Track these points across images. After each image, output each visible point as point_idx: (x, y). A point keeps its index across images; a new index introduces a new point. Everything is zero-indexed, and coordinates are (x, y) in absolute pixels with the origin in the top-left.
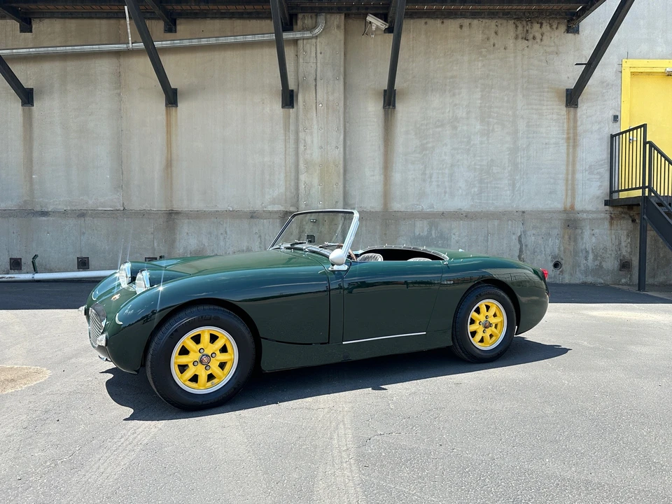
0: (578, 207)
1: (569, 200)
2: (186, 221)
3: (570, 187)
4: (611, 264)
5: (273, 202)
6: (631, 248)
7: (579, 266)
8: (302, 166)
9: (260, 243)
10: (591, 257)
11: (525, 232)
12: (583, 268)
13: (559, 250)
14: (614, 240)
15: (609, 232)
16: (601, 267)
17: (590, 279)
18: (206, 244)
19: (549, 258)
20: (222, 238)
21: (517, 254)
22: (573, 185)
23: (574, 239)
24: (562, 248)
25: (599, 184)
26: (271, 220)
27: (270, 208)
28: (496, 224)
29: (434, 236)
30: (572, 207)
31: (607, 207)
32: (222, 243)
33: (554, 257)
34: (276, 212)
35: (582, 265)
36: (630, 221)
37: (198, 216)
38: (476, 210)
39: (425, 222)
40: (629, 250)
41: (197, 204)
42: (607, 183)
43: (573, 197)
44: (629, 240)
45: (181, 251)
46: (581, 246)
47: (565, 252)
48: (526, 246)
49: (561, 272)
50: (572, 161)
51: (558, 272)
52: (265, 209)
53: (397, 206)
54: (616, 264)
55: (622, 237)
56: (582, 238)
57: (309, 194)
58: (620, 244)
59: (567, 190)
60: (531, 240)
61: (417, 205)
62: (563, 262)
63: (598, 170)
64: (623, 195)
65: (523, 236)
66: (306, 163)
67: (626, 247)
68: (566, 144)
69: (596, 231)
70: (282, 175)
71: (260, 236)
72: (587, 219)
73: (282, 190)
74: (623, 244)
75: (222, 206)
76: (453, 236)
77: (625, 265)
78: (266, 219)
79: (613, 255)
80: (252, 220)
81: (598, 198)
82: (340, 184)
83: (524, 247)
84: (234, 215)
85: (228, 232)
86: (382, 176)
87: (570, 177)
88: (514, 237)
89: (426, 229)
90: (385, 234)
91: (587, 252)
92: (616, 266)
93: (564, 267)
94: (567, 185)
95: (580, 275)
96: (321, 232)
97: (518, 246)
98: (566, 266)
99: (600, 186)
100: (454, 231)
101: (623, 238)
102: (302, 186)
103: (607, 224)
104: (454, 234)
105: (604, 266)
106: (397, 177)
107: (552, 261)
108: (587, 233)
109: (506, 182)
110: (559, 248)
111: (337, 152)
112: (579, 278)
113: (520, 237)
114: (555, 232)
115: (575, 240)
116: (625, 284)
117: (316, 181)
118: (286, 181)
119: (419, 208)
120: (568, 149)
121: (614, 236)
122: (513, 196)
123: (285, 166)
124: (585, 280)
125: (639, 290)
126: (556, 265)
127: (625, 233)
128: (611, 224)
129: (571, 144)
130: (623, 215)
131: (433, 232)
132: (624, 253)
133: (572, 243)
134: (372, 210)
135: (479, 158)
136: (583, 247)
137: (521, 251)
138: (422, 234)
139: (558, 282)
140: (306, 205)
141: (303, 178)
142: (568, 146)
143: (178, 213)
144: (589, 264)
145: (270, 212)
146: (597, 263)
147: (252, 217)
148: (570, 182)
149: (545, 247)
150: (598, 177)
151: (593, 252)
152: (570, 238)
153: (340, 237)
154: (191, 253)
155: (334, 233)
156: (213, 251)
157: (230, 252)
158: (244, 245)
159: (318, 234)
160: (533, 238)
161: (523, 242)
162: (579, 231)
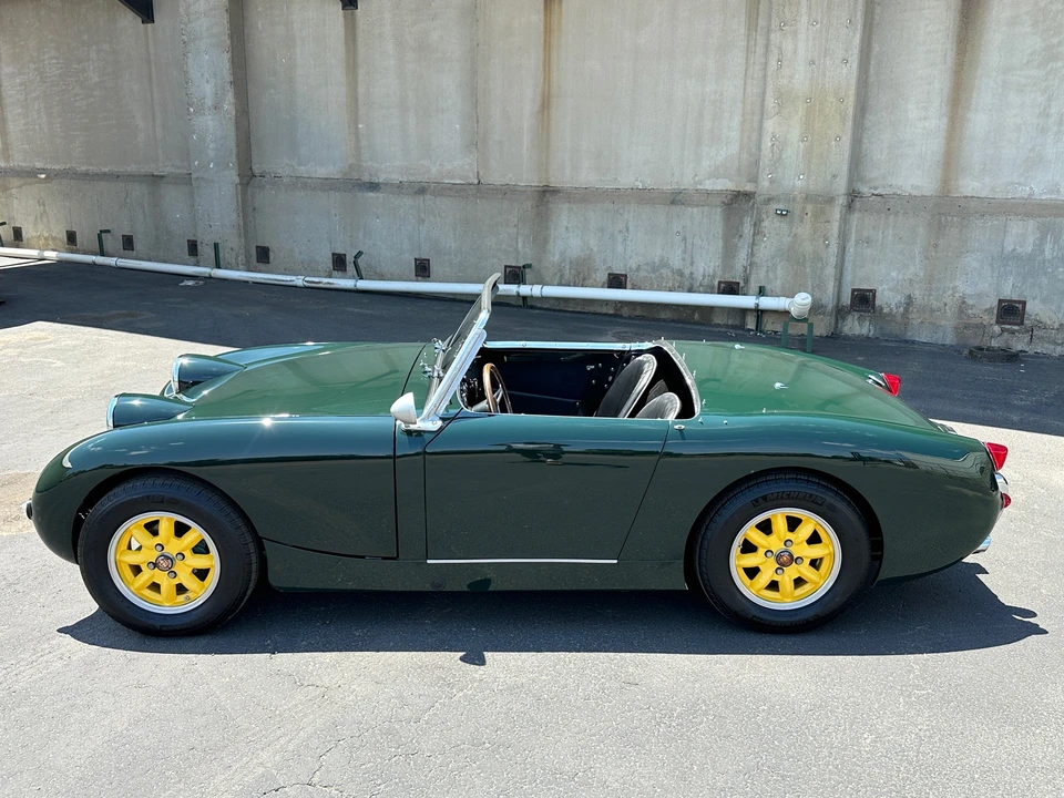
2: (567, 205)
5: (714, 175)
8: (770, 102)
9: (685, 252)
18: (595, 249)
20: (620, 239)
26: (706, 209)
27: (709, 185)
29: (1048, 254)
32: (620, 249)
34: (719, 193)
37: (586, 196)
39: (1032, 224)
41: (587, 177)
45: (557, 258)
52: (699, 187)
53: (971, 185)
57: (780, 158)
61: (1020, 184)
66: (780, 95)
70: (737, 119)
71: (684, 239)
73: (734, 149)
75: (627, 180)
78: (697, 206)
80: (673, 207)
82: (844, 138)
84: (644, 196)
85: (631, 228)
86: (945, 120)
89: (1031, 239)
90: (936, 246)
96: (795, 235)
102: (766, 143)
106: (978, 122)
111: (845, 71)
117: (795, 133)
118: (742, 131)
119: (1022, 192)
123: (744, 103)
131: (1048, 247)
134: (914, 193)
138: (1019, 250)
140: (772, 181)
141: (770, 125)
143: (555, 191)
145: (708, 193)
147: (673, 202)
153: (834, 249)
154: (571, 262)
155: (822, 239)
156: (605, 261)
157: (633, 263)
158: (656, 254)
159: (790, 239)
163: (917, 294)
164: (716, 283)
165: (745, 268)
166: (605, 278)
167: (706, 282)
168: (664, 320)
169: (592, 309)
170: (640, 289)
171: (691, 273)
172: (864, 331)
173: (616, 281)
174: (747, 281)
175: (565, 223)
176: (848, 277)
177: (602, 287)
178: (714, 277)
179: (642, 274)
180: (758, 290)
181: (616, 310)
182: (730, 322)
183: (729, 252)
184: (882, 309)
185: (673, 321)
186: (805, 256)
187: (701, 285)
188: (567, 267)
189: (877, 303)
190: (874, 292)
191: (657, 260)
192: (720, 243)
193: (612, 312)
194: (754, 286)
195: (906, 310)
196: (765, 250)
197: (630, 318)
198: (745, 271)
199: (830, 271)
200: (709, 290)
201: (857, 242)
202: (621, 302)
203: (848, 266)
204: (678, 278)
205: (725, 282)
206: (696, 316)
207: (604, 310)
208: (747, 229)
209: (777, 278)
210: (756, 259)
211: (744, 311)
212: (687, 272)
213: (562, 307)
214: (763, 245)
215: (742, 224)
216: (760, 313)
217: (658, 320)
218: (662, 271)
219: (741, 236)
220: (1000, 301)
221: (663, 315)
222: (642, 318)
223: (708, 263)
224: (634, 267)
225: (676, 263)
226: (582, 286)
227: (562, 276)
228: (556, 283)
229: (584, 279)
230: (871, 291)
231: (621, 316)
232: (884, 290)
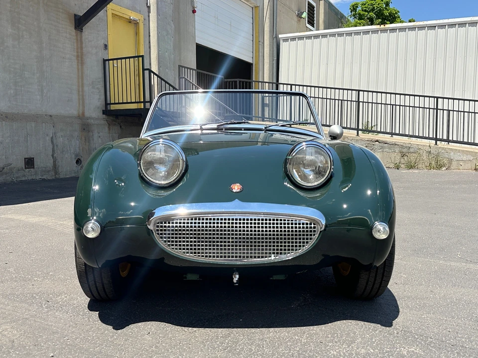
0: (87, 114)
1: (81, 108)
3: (81, 97)
11: (55, 133)
13: (79, 149)
15: (108, 135)
19: (73, 156)
21: (51, 154)
22: (83, 96)
23: (88, 140)
24: (81, 148)
25: (98, 97)
28: (33, 125)
30: (83, 114)
31: (104, 115)
33: (77, 155)
36: (119, 127)
38: (14, 111)
42: (103, 97)
43: (84, 106)
46: (93, 145)
47: (83, 151)
48: (57, 146)
50: (81, 76)
51: (80, 168)
56: (93, 139)
59: (79, 99)
60: (60, 140)
62: (82, 159)
63: (97, 86)
64: (113, 107)
65: (54, 137)
68: (76, 61)
69: (101, 134)
72: (95, 124)
81: (98, 108)
83: (55, 147)
87: (80, 88)
93: (83, 163)
94: (79, 95)
97: (51, 147)
99: (99, 99)
103: (107, 128)
107: (75, 158)
108: (96, 135)
109: (36, 87)
110: (79, 147)
113: (52, 138)
114: (76, 134)
115: (89, 142)
120: (78, 65)
122: (42, 101)
126: (78, 162)
128: (109, 129)
129: (80, 61)
130: (114, 123)
133: (87, 144)
135: (12, 61)
137: (53, 151)
139: (79, 176)
142: (78, 62)
148: (81, 93)
149: (70, 147)
150: (98, 91)
152: (85, 140)
160: (61, 139)
161: (55, 142)
162: (91, 134)
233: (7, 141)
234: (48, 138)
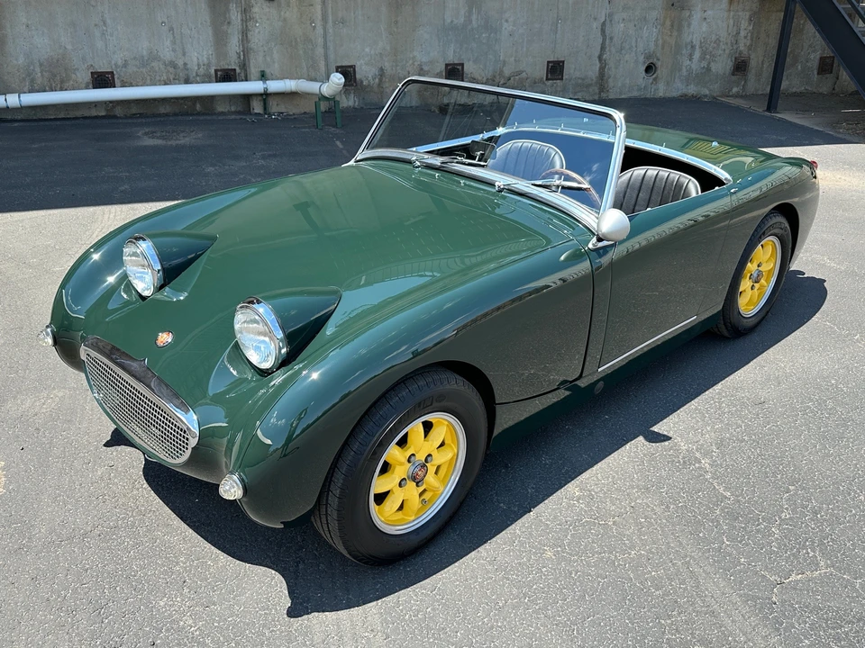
4: (722, 65)
6: (752, 40)
7: (680, 70)
9: (174, 43)
10: (697, 55)
11: (611, 15)
12: (684, 72)
13: (656, 45)
14: (731, 27)
15: (726, 14)
16: (708, 69)
17: (692, 90)
18: (69, 47)
19: (641, 58)
20: (97, 34)
21: (597, 54)
23: (678, 26)
24: (660, 42)
28: (571, 1)
29: (475, 24)
32: (100, 44)
33: (648, 56)
35: (684, 70)
40: (748, 43)
44: (751, 28)
45: (21, 60)
46: (687, 38)
47: (663, 48)
48: (611, 39)
49: (655, 79)
51: (651, 81)
54: (729, 65)
55: (743, 22)
56: (690, 25)
58: (738, 33)
60: (618, 29)
62: (658, 64)
65: (608, 21)
67: (745, 37)
69: (710, 13)
71: (171, 29)
74: (743, 33)
76: (505, 25)
77: (740, 67)
79: (727, 52)
83: (607, 40)
85: (108, 21)
88: (595, 25)
89: (462, 12)
90: (396, 22)
91: (693, 47)
92: (728, 68)
93: (659, 72)
95: (679, 85)
96: (285, 20)
97: (600, 40)
98: (662, 71)
100: (507, 15)
101: (744, 24)
104: (507, 21)
105: (713, 69)
107: (644, 63)
108: (697, 16)
110: (656, 41)
112: (678, 88)
113: (604, 24)
114: (654, 14)
115: (680, 30)
116: (737, 96)
121: (731, 22)
124: (685, 91)
125: (769, 109)
126: (650, 69)
127: (748, 14)
131: (474, 17)
132: (742, 48)
133: (675, 34)
136: (689, 40)
137: (603, 48)
138: (456, 21)
139: (648, 96)
144: (693, 66)
146: (704, 64)
149: (636, 41)
151: (701, 47)
152: (672, 26)
153: (320, 30)
154: (41, 65)
155: (309, 22)
156: (84, 59)
157: (118, 58)
158: (143, 46)
159: (280, 23)
160: (622, 25)
161: (607, 32)
162: (687, 13)
163: (387, 65)
164: (213, 71)
165: (238, 54)
166: (88, 78)
167: (202, 71)
168: (167, 115)
169: (79, 114)
170: (131, 85)
171: (185, 64)
172: (351, 103)
173: (102, 80)
174: (244, 66)
175: (24, 20)
176: (332, 56)
177: (87, 88)
178: (209, 65)
179: (131, 69)
180: (259, 75)
181: (108, 110)
182: (233, 109)
183: (220, 39)
184: (362, 82)
185: (175, 115)
186: (296, 39)
187: (197, 75)
188: (38, 70)
189: (358, 76)
190: (353, 67)
191: (145, 53)
192: (210, 32)
193: (103, 114)
194: (254, 71)
195: (381, 80)
196: (258, 36)
197: (126, 117)
198: (239, 57)
199: (320, 51)
200: (206, 79)
201: (334, 23)
202: (111, 102)
203: (330, 45)
204: (171, 70)
205: (221, 70)
206: (198, 107)
207: (94, 113)
208: (235, 16)
209: (274, 62)
210: (252, 45)
211: (247, 98)
212: (180, 63)
213: (40, 115)
214: (257, 31)
215: (228, 10)
216: (265, 96)
217: (160, 115)
218: (153, 64)
219: (229, 23)
220: (447, 65)
221: (162, 110)
222: (141, 115)
223: (200, 53)
224: (120, 63)
225: (167, 54)
226: (61, 89)
227: (32, 81)
228: (26, 89)
229: (62, 82)
230: (351, 67)
231: (115, 117)
232: (361, 65)
233: (521, 31)
234: (596, 25)
